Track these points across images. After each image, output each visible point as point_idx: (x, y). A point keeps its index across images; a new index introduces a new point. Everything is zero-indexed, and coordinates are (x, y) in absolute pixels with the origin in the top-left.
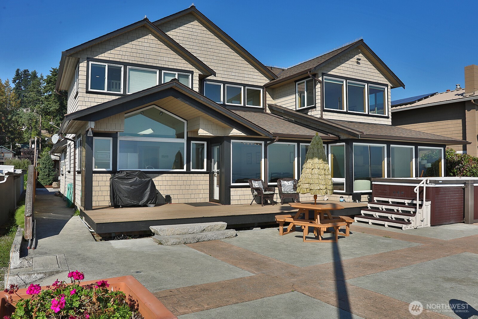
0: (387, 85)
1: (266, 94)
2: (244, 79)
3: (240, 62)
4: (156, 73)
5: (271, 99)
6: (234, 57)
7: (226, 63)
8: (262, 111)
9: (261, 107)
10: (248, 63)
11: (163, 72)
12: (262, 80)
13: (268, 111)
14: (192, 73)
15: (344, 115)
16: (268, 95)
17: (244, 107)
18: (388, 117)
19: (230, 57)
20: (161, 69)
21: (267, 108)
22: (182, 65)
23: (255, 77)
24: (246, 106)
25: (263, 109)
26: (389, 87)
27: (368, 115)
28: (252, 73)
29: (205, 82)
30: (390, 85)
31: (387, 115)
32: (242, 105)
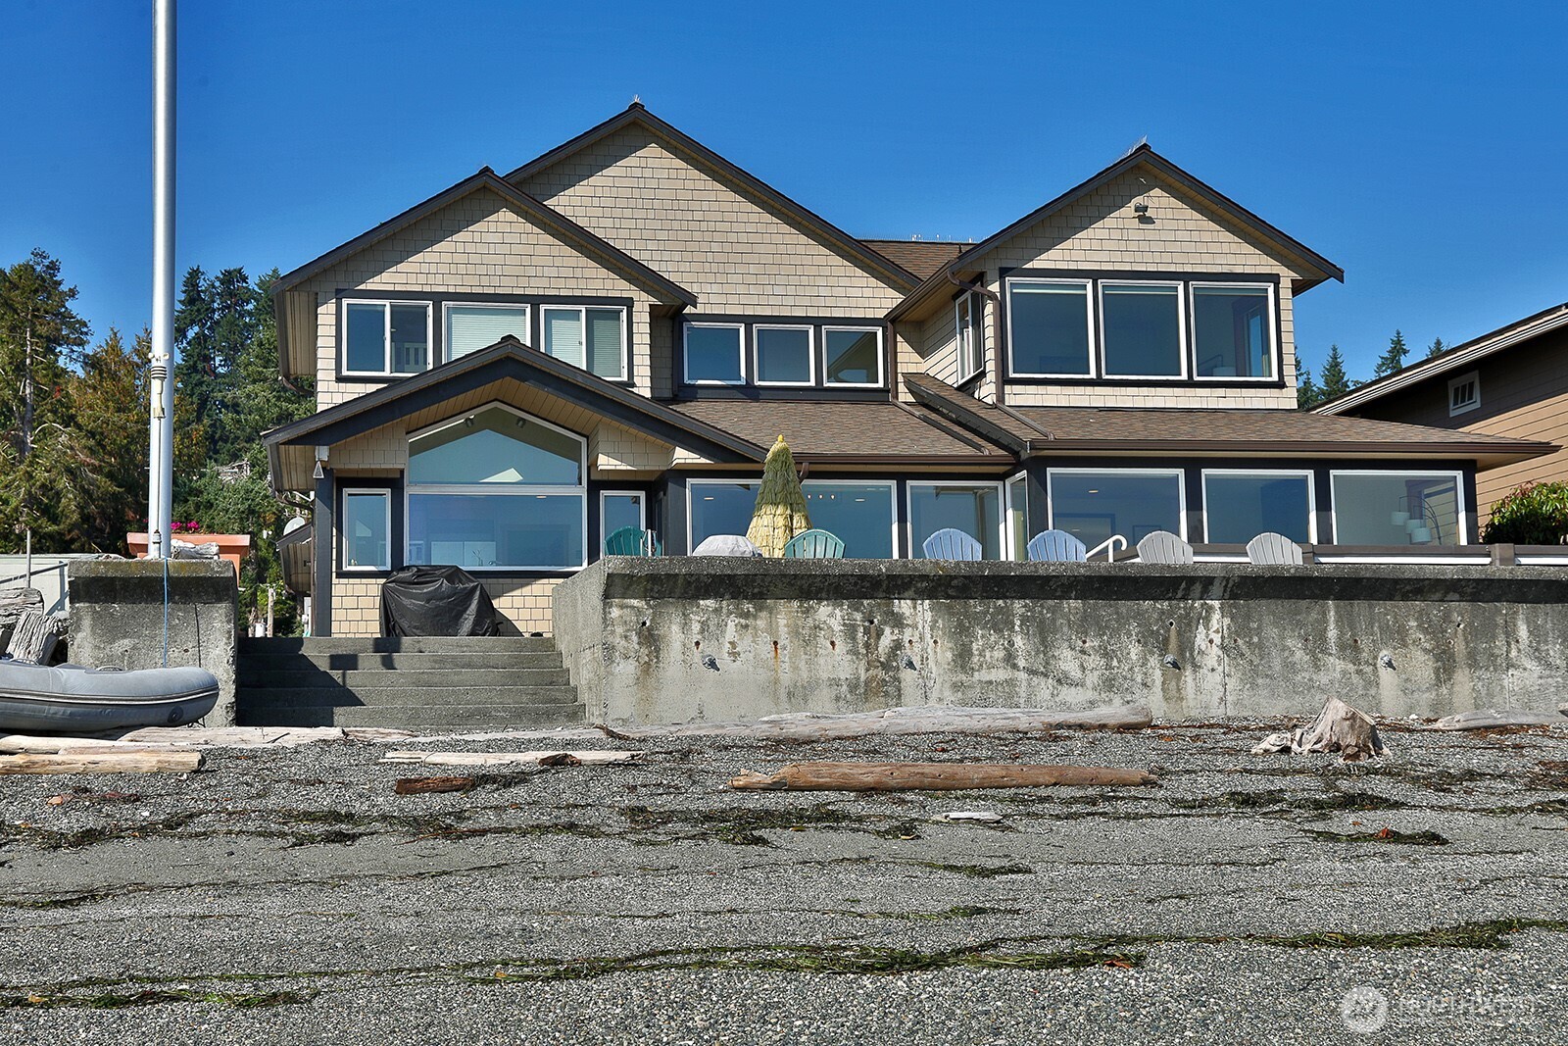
0: (1275, 279)
1: (895, 343)
2: (816, 302)
3: (801, 250)
4: (524, 312)
5: (917, 357)
6: (778, 239)
7: (755, 258)
8: (884, 396)
9: (880, 384)
10: (828, 252)
11: (543, 307)
12: (878, 299)
13: (905, 396)
14: (629, 303)
16: (903, 346)
17: (819, 388)
18: (1280, 385)
19: (767, 238)
20: (535, 301)
21: (902, 387)
22: (598, 284)
23: (857, 292)
24: (826, 385)
25: (885, 391)
26: (1286, 284)
27: (1189, 384)
28: (844, 282)
29: (685, 325)
31: (1275, 378)
32: (812, 383)
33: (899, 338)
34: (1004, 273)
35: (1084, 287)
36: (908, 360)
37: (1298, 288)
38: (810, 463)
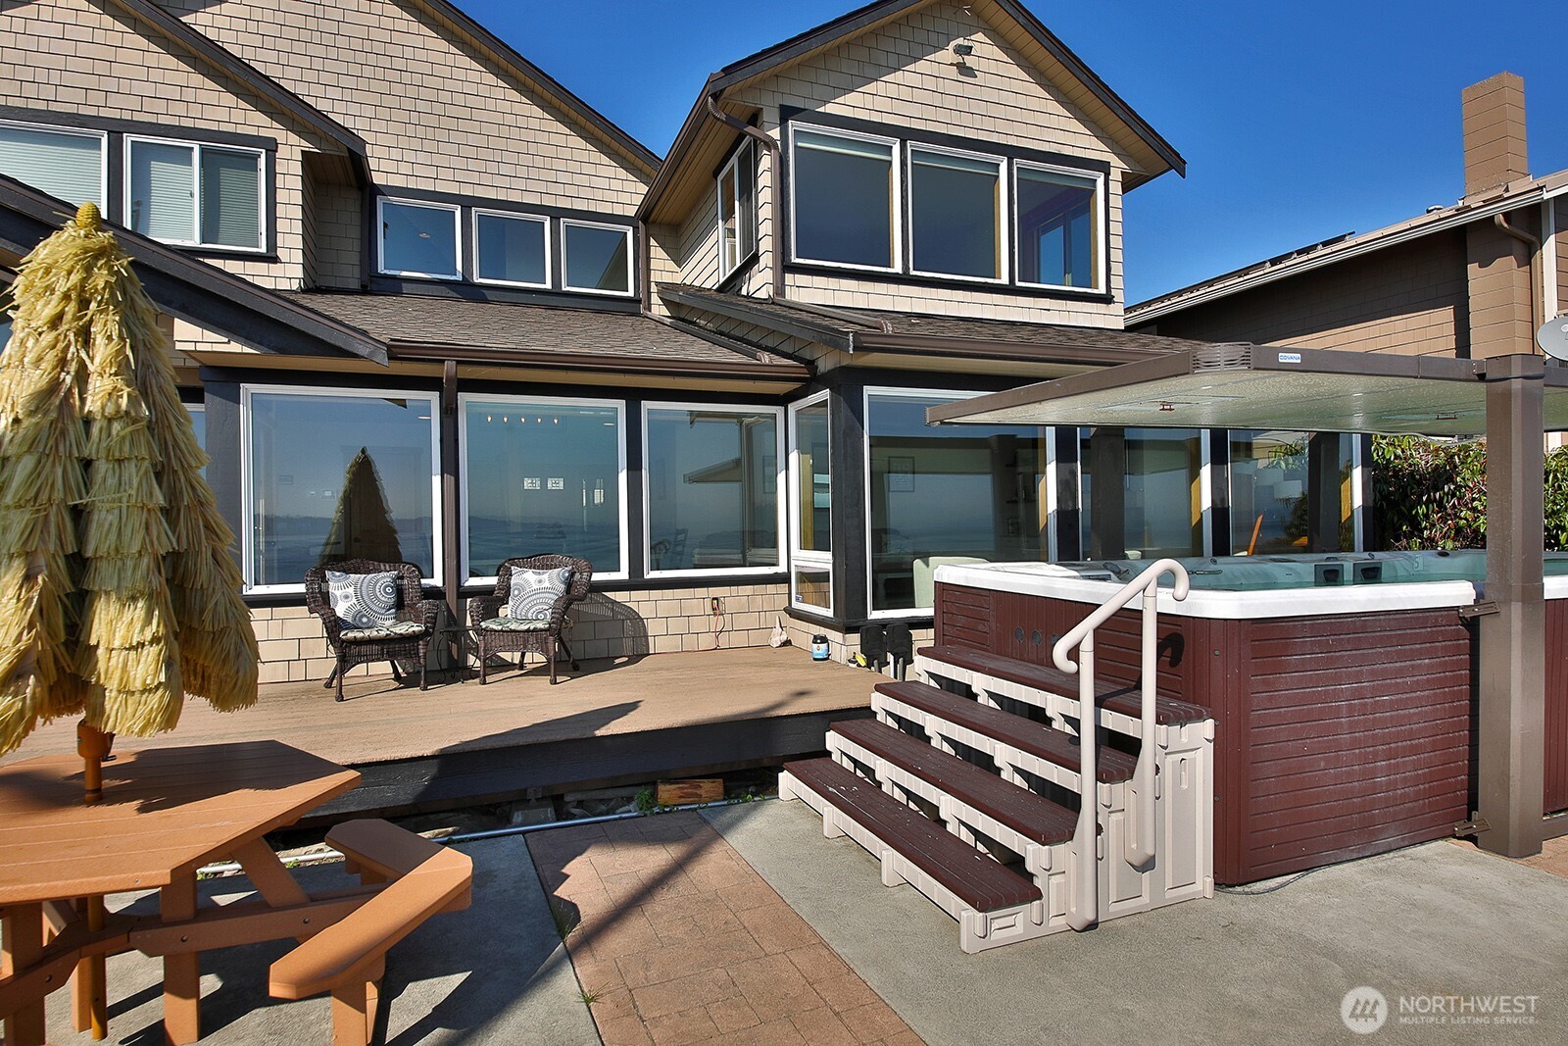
0: (1104, 167)
1: (648, 247)
2: (553, 188)
3: (534, 124)
4: (95, 144)
5: (671, 265)
6: (506, 106)
7: (475, 127)
8: (633, 308)
9: (631, 293)
10: (568, 131)
11: (128, 140)
12: (625, 194)
13: (659, 310)
14: (271, 146)
15: (893, 288)
16: (657, 252)
17: (556, 292)
18: (1107, 299)
19: (491, 104)
20: (116, 130)
21: (655, 299)
22: (222, 114)
23: (603, 183)
24: (565, 288)
25: (636, 301)
26: (1116, 175)
27: (1010, 290)
28: (588, 169)
29: (380, 201)
30: (1118, 168)
31: (1102, 290)
32: (548, 285)
33: (653, 242)
34: (787, 113)
35: (889, 150)
36: (663, 268)
37: (1129, 183)
38: (458, 362)
